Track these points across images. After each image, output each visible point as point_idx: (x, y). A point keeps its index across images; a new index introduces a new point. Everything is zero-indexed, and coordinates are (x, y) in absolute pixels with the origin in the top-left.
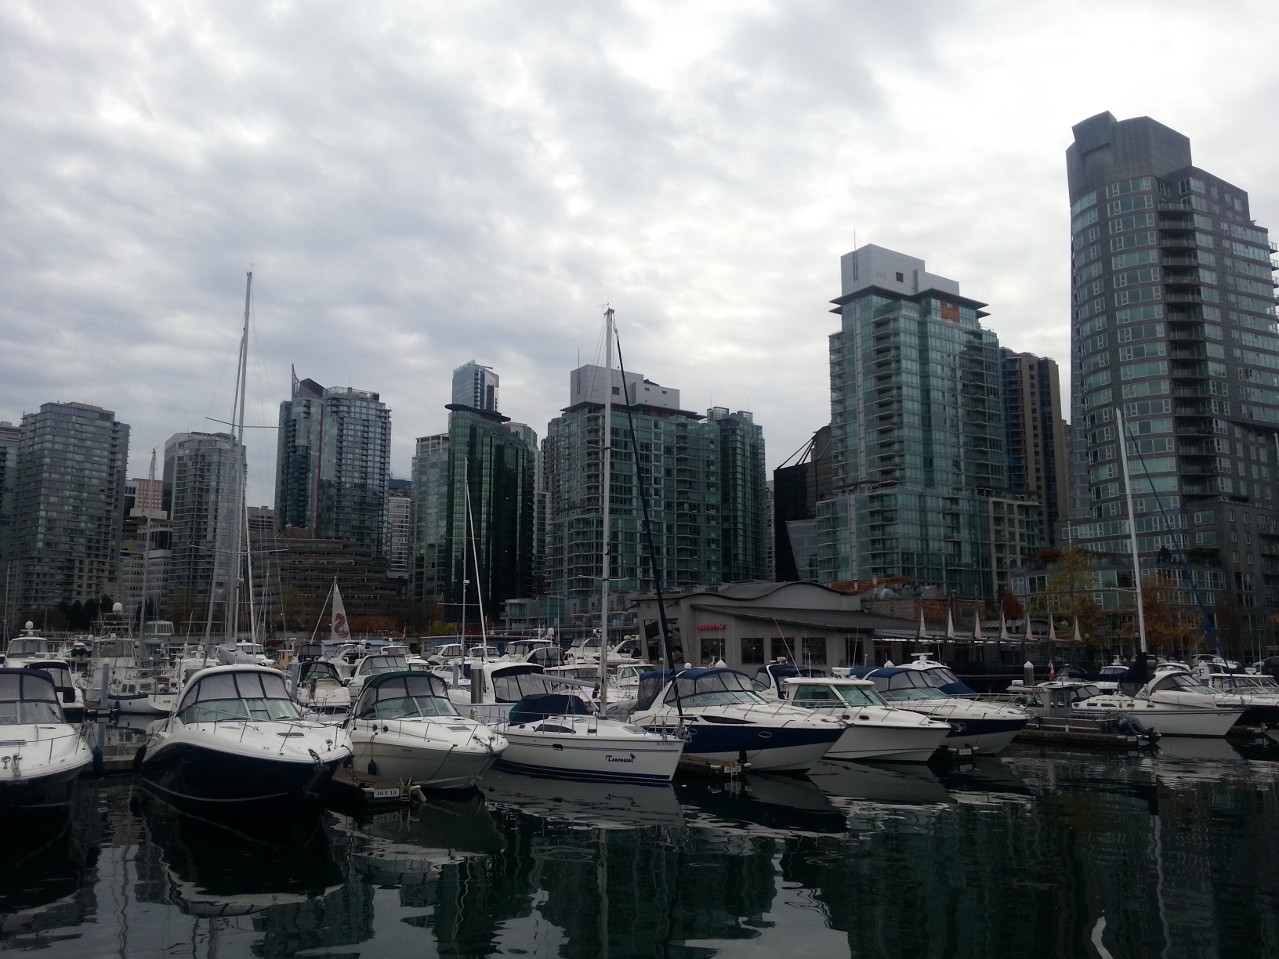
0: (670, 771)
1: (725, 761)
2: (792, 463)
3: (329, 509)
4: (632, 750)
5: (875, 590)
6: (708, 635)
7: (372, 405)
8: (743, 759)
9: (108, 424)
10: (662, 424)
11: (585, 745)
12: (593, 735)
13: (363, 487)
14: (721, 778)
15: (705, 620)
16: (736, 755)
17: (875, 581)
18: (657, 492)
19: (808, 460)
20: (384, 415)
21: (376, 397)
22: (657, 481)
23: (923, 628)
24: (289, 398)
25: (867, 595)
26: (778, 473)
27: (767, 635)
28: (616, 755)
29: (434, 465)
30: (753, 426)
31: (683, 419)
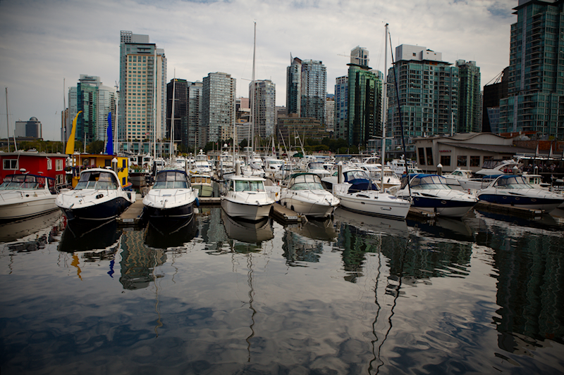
0: (405, 215)
1: (429, 211)
2: (492, 83)
3: (305, 106)
4: (390, 206)
5: (520, 137)
6: (444, 154)
7: (320, 66)
8: (435, 211)
9: (229, 79)
10: (434, 68)
11: (372, 203)
12: (376, 199)
13: (317, 97)
14: (427, 218)
15: (443, 148)
16: (432, 209)
17: (520, 133)
18: (431, 96)
19: (500, 81)
20: (324, 69)
21: (321, 62)
22: (431, 92)
23: (537, 153)
24: (290, 65)
25: (516, 139)
26: (485, 87)
27: (469, 155)
28: (384, 207)
29: (343, 88)
30: (476, 67)
31: (443, 65)
